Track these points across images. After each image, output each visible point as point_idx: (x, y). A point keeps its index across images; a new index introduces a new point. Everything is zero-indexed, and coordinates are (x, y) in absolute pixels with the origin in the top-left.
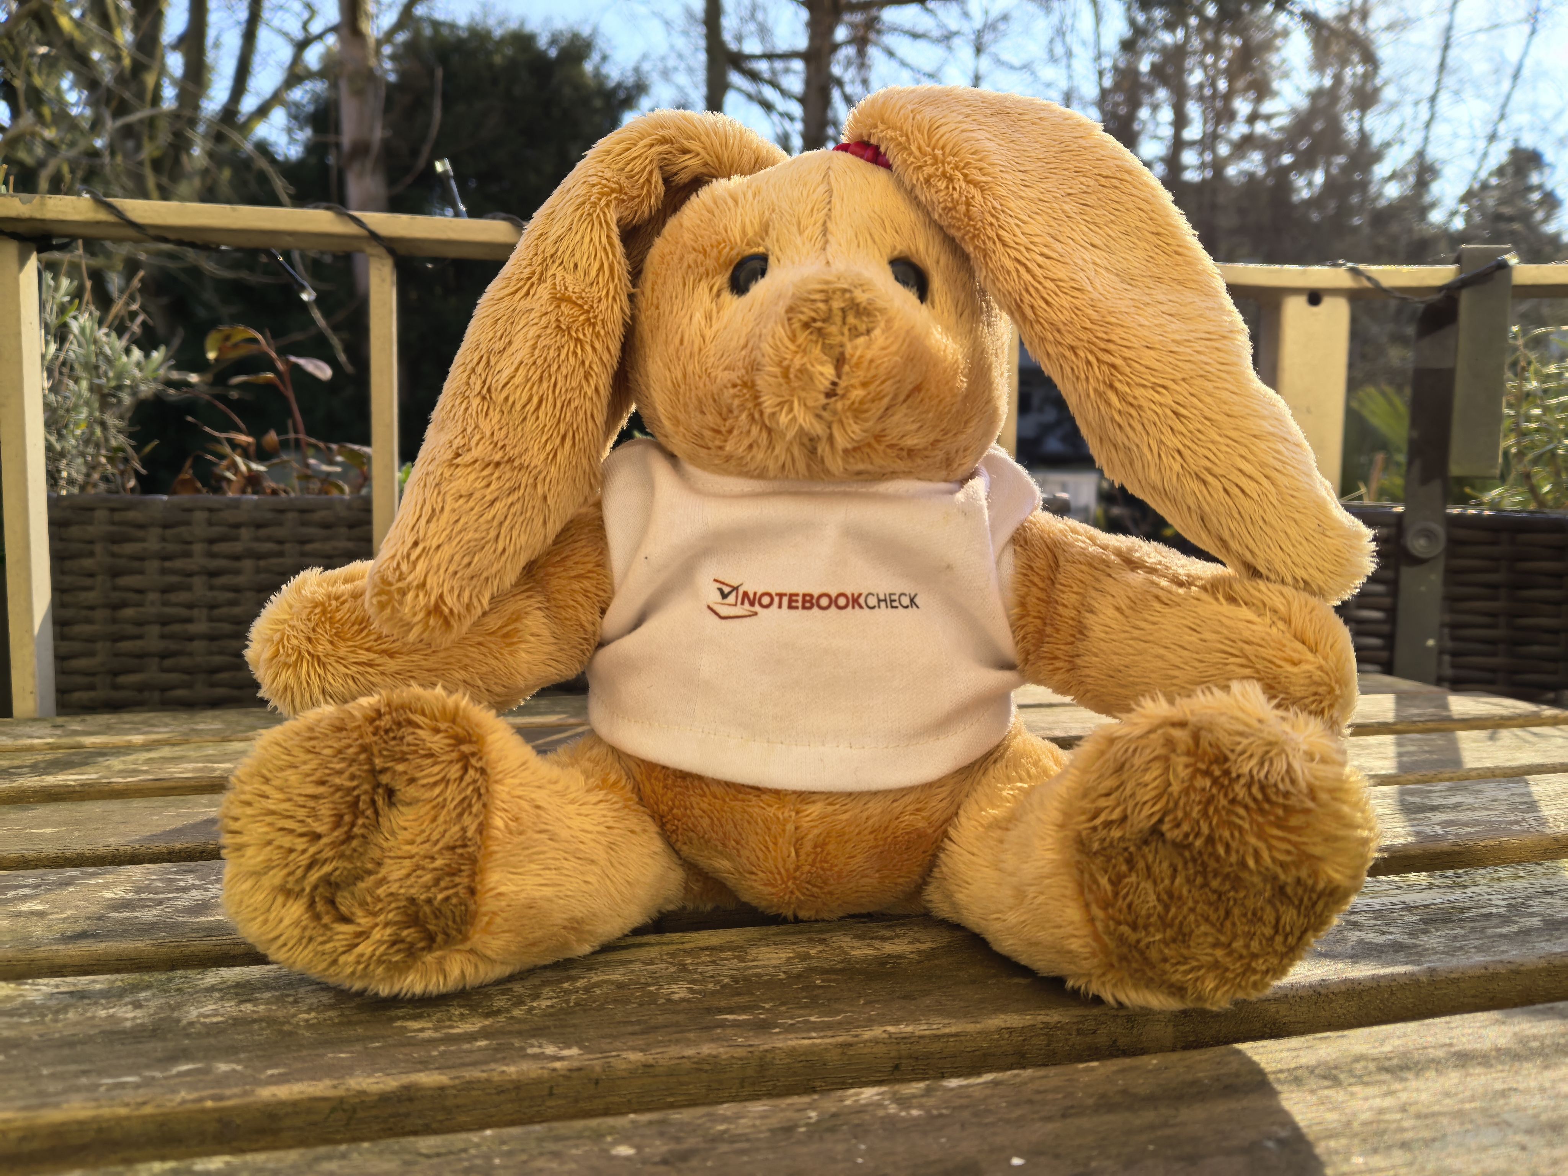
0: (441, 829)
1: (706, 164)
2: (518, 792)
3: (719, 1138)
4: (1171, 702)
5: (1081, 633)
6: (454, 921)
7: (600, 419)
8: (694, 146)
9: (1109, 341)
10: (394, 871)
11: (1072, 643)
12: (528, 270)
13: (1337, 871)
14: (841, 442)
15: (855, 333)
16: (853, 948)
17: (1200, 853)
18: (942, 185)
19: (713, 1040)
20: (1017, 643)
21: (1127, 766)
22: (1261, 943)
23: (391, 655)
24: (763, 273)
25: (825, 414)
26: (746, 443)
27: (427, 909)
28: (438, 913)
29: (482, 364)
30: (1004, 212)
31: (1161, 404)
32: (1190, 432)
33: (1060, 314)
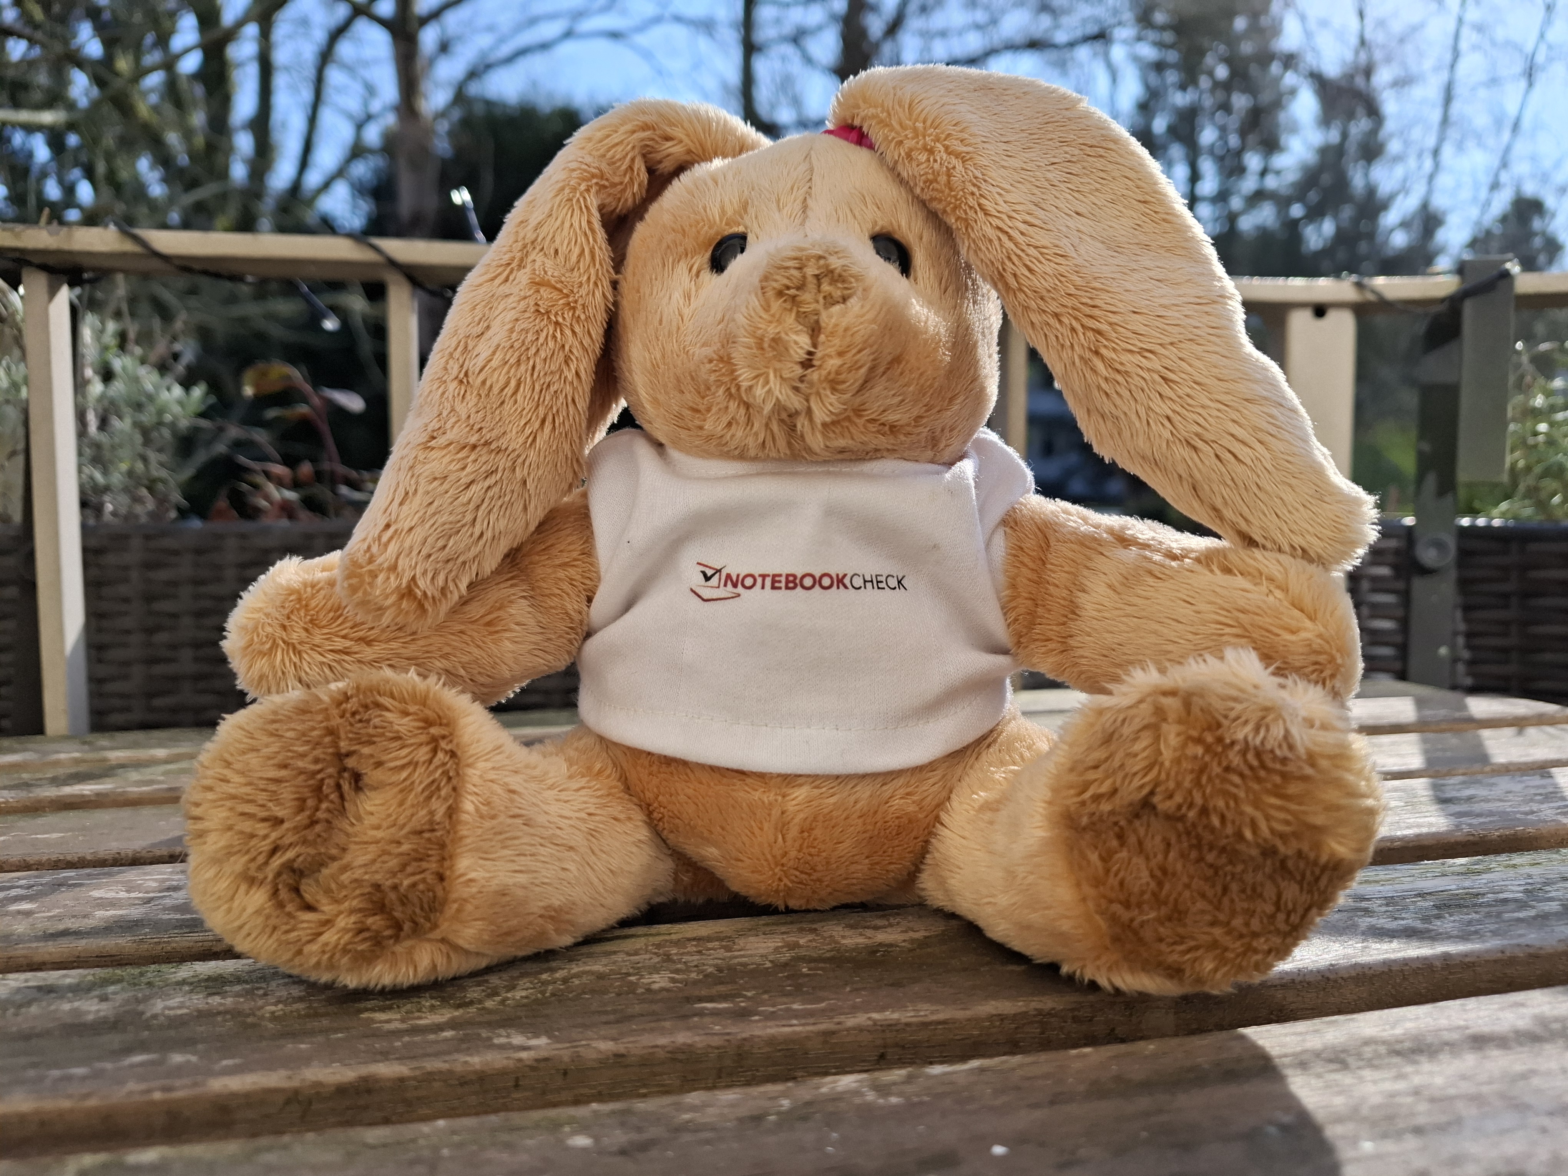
0: (408, 813)
1: (689, 152)
2: (492, 775)
3: (683, 1128)
4: (1162, 671)
5: (1075, 614)
6: (422, 909)
7: (583, 404)
8: (677, 132)
9: (1094, 307)
10: (358, 857)
11: (1064, 624)
12: (507, 257)
13: (1340, 843)
14: (820, 415)
15: (830, 301)
16: (843, 937)
17: (1194, 825)
18: (923, 157)
19: (689, 1029)
20: (1009, 625)
21: (1116, 736)
22: (1261, 922)
23: (369, 643)
24: (742, 251)
25: (801, 385)
26: (725, 420)
27: (392, 896)
28: (404, 900)
29: (460, 349)
30: (985, 181)
31: (1149, 370)
32: (1180, 397)
33: (1042, 281)
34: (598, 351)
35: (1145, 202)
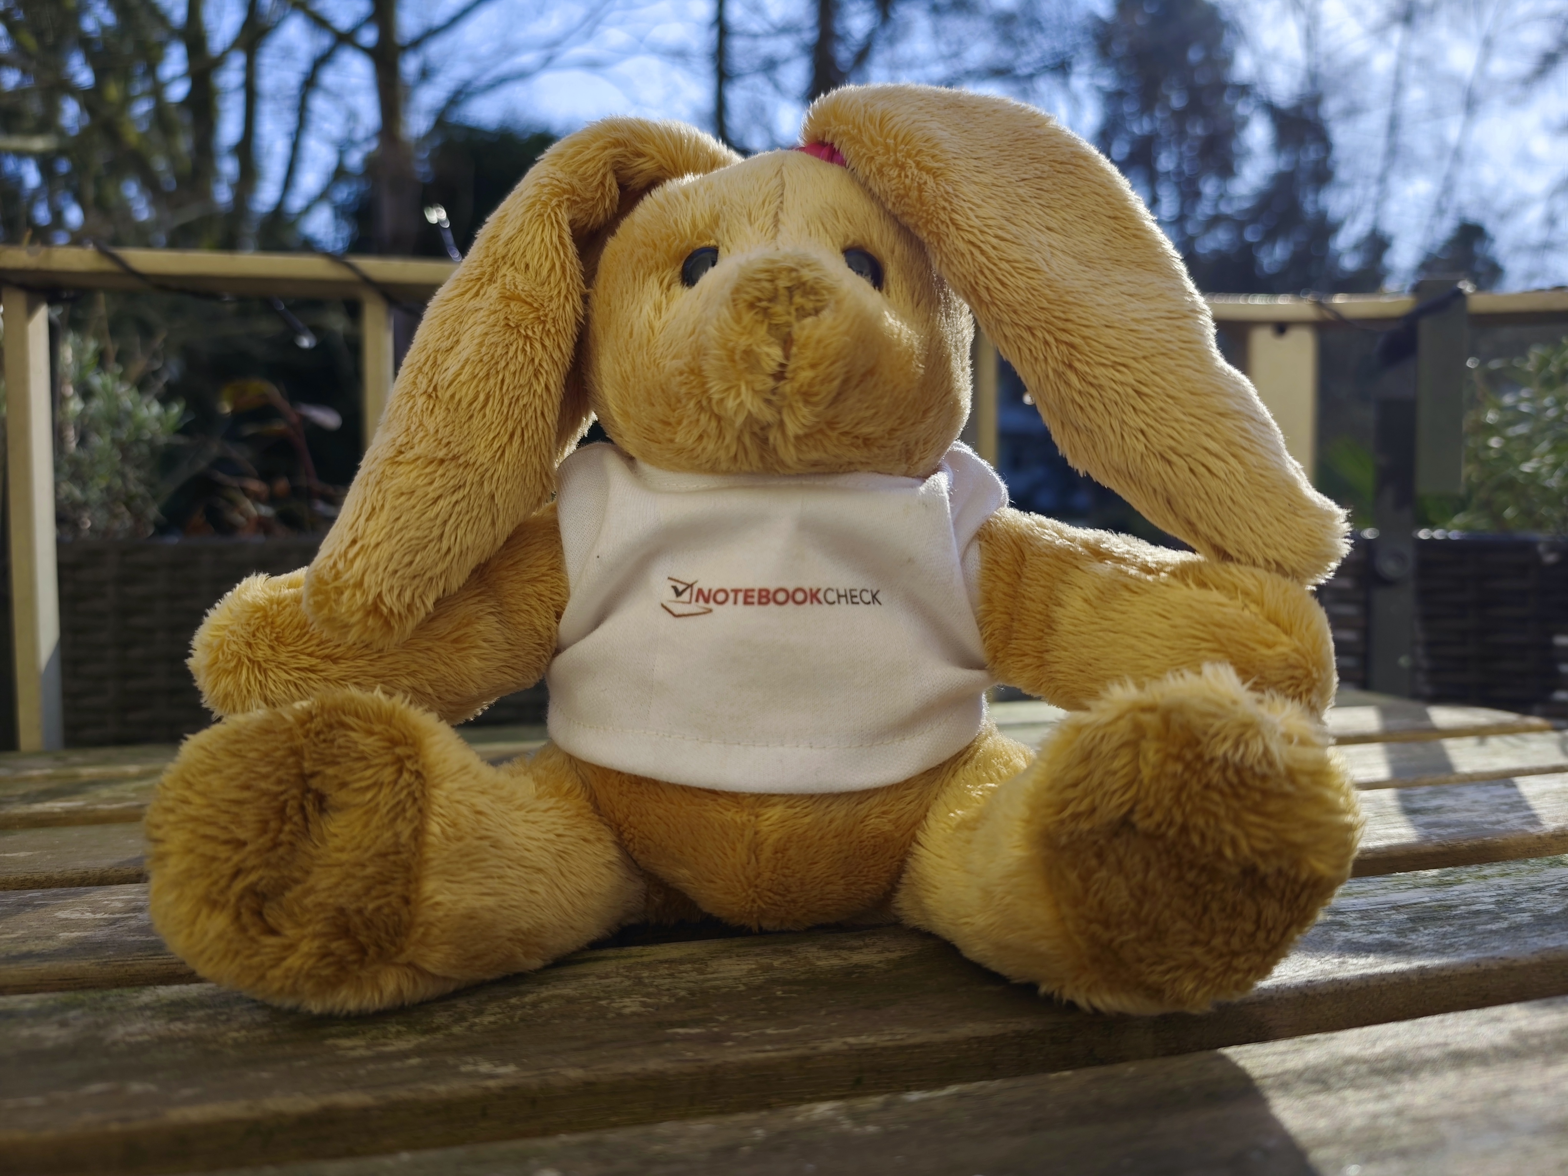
0: (373, 835)
1: (661, 168)
2: (458, 796)
3: (654, 1160)
4: (1140, 686)
5: (1050, 627)
6: (387, 933)
7: (552, 418)
8: (650, 149)
9: (1067, 320)
10: (322, 880)
11: (1040, 639)
12: (477, 272)
13: (1320, 860)
14: (792, 428)
15: (802, 313)
16: (818, 958)
17: (1174, 844)
18: (894, 173)
19: (660, 1055)
20: (985, 640)
21: (1095, 754)
22: (1241, 940)
23: (335, 660)
24: (714, 264)
25: (774, 398)
26: (696, 433)
27: (357, 920)
28: (369, 924)
29: (429, 363)
30: (957, 196)
31: (1122, 383)
32: (1153, 411)
33: (1015, 295)
34: (568, 364)
35: (1115, 218)
